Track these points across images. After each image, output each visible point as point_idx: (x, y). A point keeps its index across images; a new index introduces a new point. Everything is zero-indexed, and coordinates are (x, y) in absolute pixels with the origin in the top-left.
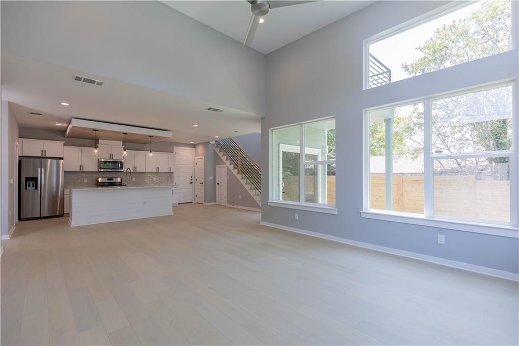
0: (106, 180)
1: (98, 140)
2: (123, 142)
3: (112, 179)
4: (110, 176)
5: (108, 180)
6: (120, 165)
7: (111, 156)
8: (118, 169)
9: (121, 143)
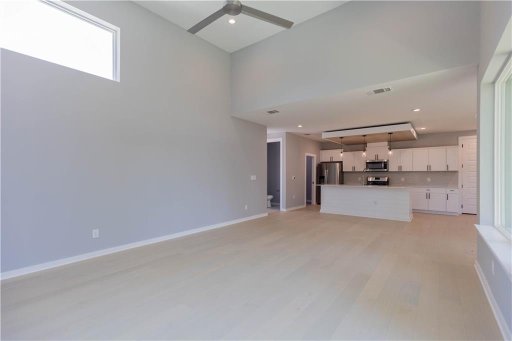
0: (374, 180)
1: (366, 144)
2: (388, 142)
3: (379, 179)
4: (378, 175)
5: (376, 179)
6: (383, 165)
7: (377, 156)
8: (382, 169)
9: (386, 143)
